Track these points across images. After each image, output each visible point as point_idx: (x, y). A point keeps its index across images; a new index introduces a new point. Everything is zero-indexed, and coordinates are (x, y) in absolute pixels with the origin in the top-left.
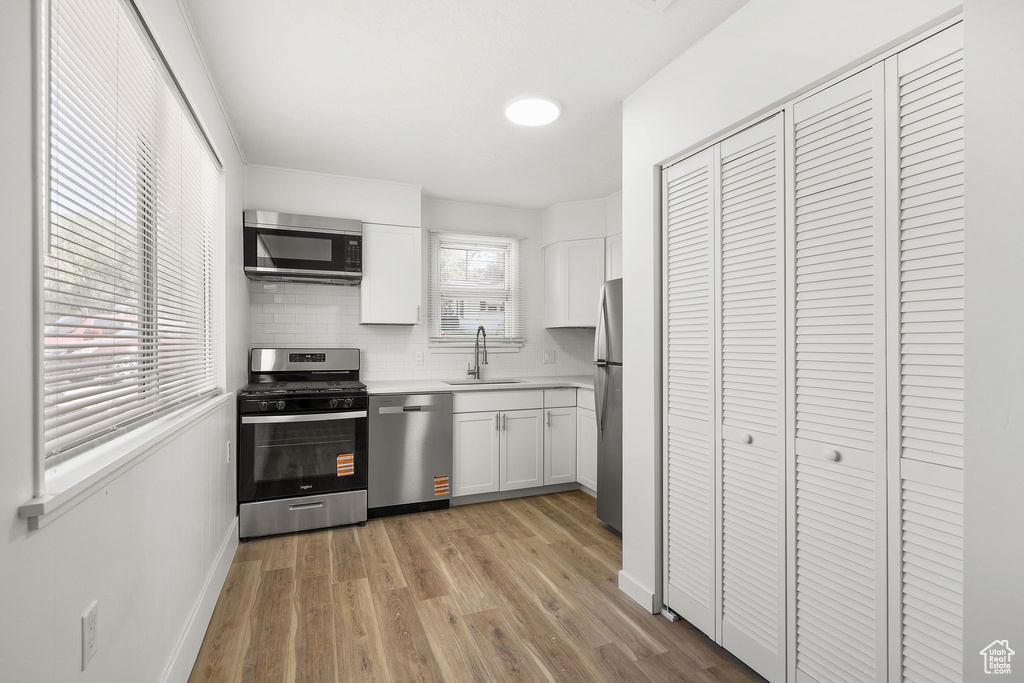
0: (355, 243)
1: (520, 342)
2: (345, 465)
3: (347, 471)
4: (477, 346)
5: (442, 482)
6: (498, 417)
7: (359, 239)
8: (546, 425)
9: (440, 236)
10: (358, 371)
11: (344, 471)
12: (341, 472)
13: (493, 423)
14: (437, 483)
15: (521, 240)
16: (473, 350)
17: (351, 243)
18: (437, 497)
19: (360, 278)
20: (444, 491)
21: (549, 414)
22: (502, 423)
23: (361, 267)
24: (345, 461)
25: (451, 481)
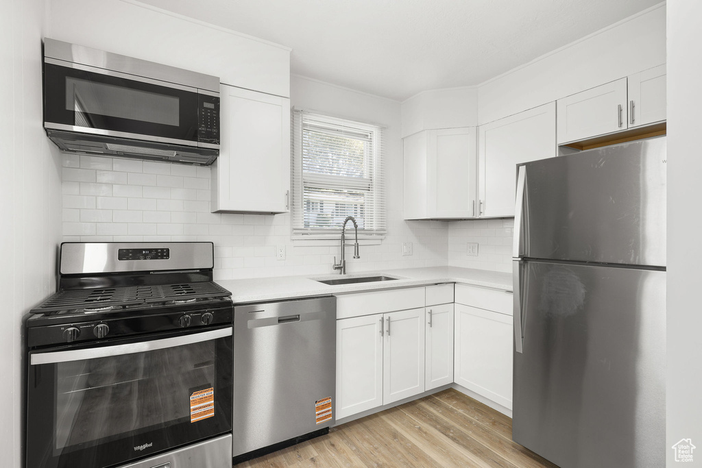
0: (211, 106)
1: (381, 234)
2: (202, 406)
3: (205, 413)
4: (343, 239)
5: (323, 407)
6: (382, 320)
7: (216, 101)
8: (428, 325)
9: (305, 116)
10: (211, 270)
11: (200, 414)
12: (196, 415)
13: (377, 327)
14: (319, 408)
15: (383, 129)
16: (338, 243)
17: (206, 105)
18: (319, 424)
19: (216, 153)
20: (326, 417)
21: (431, 313)
22: (386, 328)
23: (219, 138)
24: (201, 400)
25: (333, 404)
